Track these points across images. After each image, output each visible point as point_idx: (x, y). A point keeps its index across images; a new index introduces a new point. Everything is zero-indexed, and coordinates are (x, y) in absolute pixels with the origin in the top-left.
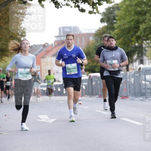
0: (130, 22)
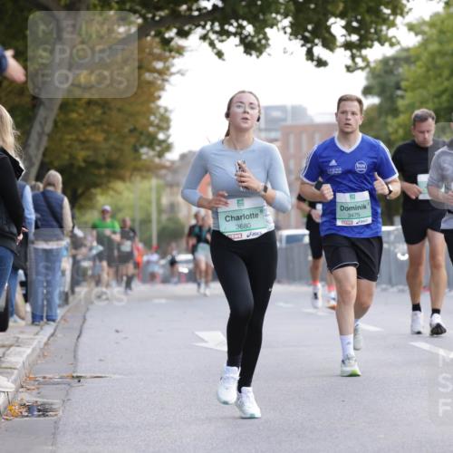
0: (438, 96)
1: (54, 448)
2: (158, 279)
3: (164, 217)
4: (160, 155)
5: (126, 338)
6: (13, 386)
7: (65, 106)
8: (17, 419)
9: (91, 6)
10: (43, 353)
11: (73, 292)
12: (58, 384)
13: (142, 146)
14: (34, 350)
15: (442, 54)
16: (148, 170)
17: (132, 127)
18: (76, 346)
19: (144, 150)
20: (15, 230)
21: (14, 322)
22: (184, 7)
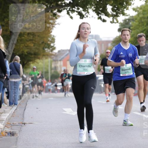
1: (16, 146)
3: (53, 71)
4: (52, 51)
5: (40, 111)
6: (3, 126)
7: (21, 35)
8: (4, 137)
9: (29, 2)
10: (13, 115)
12: (18, 125)
13: (46, 48)
14: (10, 114)
15: (144, 18)
16: (48, 56)
17: (42, 41)
18: (24, 113)
19: (46, 49)
20: (4, 75)
21: (3, 105)
22: (60, 2)
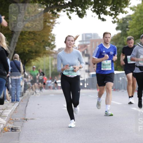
1: (19, 142)
2: (51, 88)
3: (53, 68)
4: (52, 49)
6: (6, 122)
7: (22, 34)
8: (6, 132)
9: (30, 2)
10: (15, 111)
11: (25, 92)
12: (20, 121)
14: (12, 111)
16: (48, 54)
17: (43, 40)
18: (25, 109)
19: (47, 47)
20: (6, 73)
21: (6, 102)
22: (59, 2)
